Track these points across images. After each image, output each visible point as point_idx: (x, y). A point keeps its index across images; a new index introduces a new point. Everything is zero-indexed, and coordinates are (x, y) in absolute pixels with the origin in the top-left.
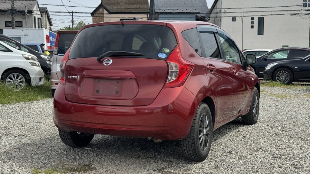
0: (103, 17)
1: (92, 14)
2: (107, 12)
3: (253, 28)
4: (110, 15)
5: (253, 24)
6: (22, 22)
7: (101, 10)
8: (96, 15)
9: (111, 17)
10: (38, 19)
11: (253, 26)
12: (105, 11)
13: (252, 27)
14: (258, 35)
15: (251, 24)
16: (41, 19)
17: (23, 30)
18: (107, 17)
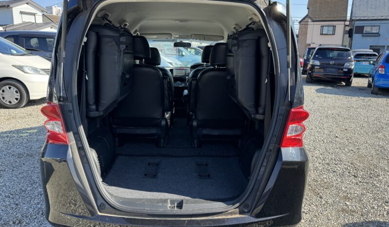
0: (308, 25)
1: (300, 22)
7: (307, 19)
8: (302, 23)
9: (314, 24)
12: (310, 20)
18: (310, 24)
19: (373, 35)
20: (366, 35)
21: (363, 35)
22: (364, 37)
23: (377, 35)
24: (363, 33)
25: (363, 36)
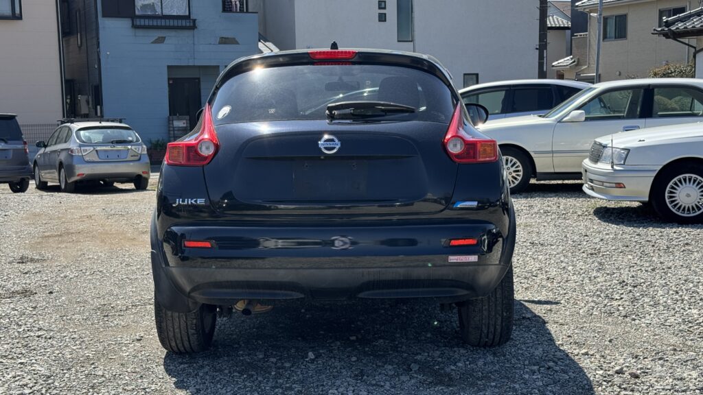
3: (385, 21)
5: (385, 8)
11: (385, 14)
13: (382, 18)
14: (398, 41)
15: (380, 8)
19: (171, 23)
20: (147, 22)
21: (138, 22)
22: (140, 32)
23: (186, 23)
24: (133, 17)
25: (135, 27)
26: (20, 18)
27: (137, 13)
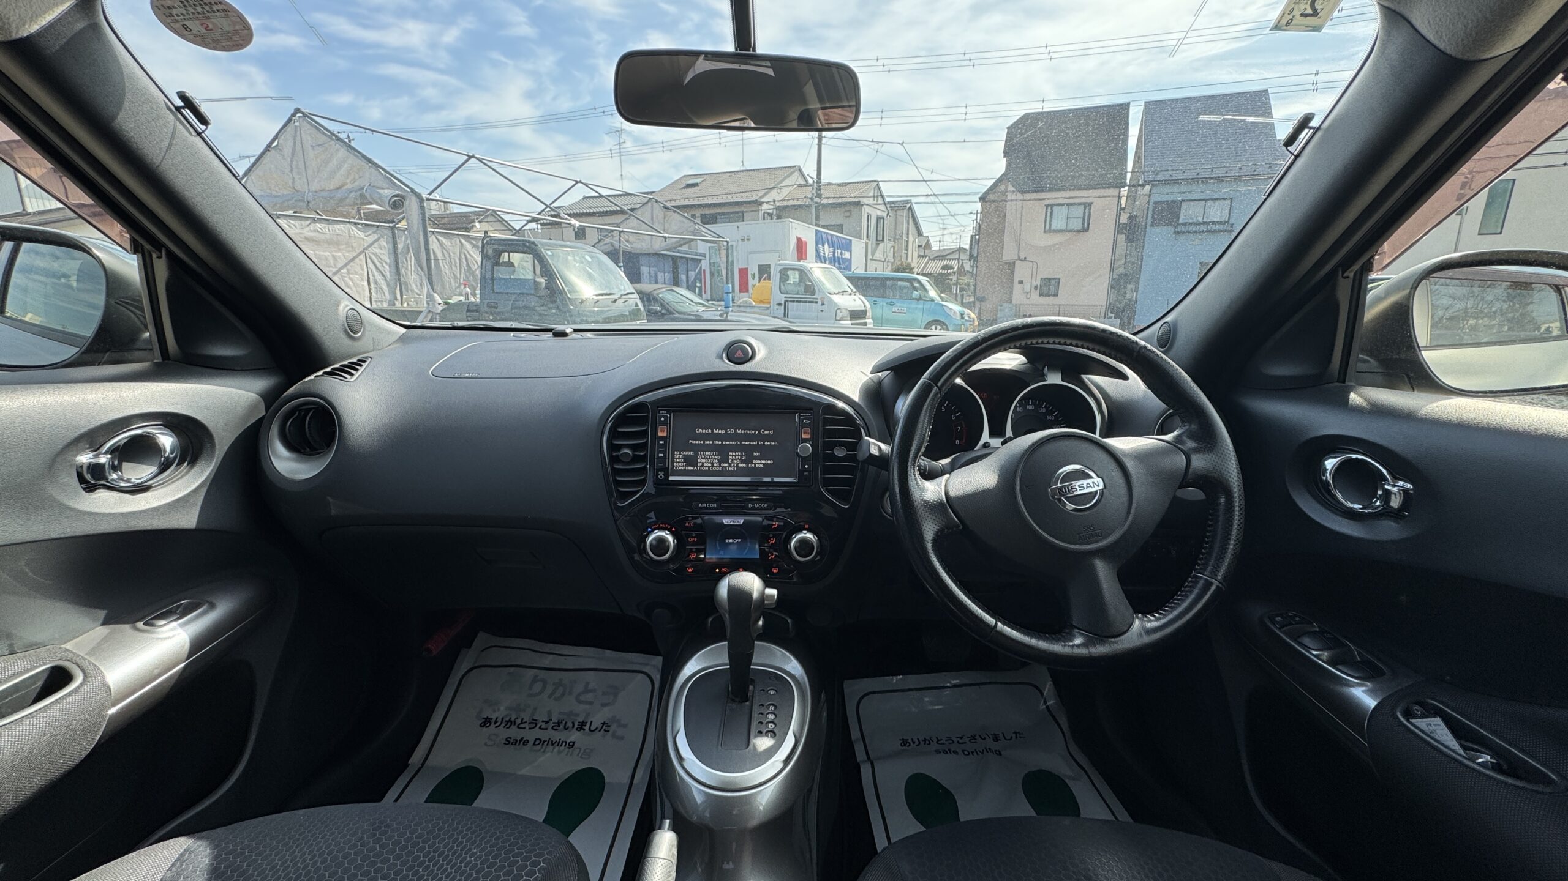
0: (1006, 201)
1: (983, 199)
2: (1013, 189)
3: (1465, 214)
4: (1020, 196)
6: (841, 226)
7: (1002, 187)
8: (991, 197)
9: (1024, 200)
10: (879, 219)
11: (1467, 207)
12: (1011, 188)
13: (1462, 211)
14: (1481, 234)
16: (883, 219)
17: (738, 227)
18: (1012, 201)
19: (1210, 227)
20: (1187, 229)
21: (1180, 228)
22: (1180, 236)
24: (1176, 224)
25: (1178, 233)
26: (1087, 230)
27: (1181, 221)
